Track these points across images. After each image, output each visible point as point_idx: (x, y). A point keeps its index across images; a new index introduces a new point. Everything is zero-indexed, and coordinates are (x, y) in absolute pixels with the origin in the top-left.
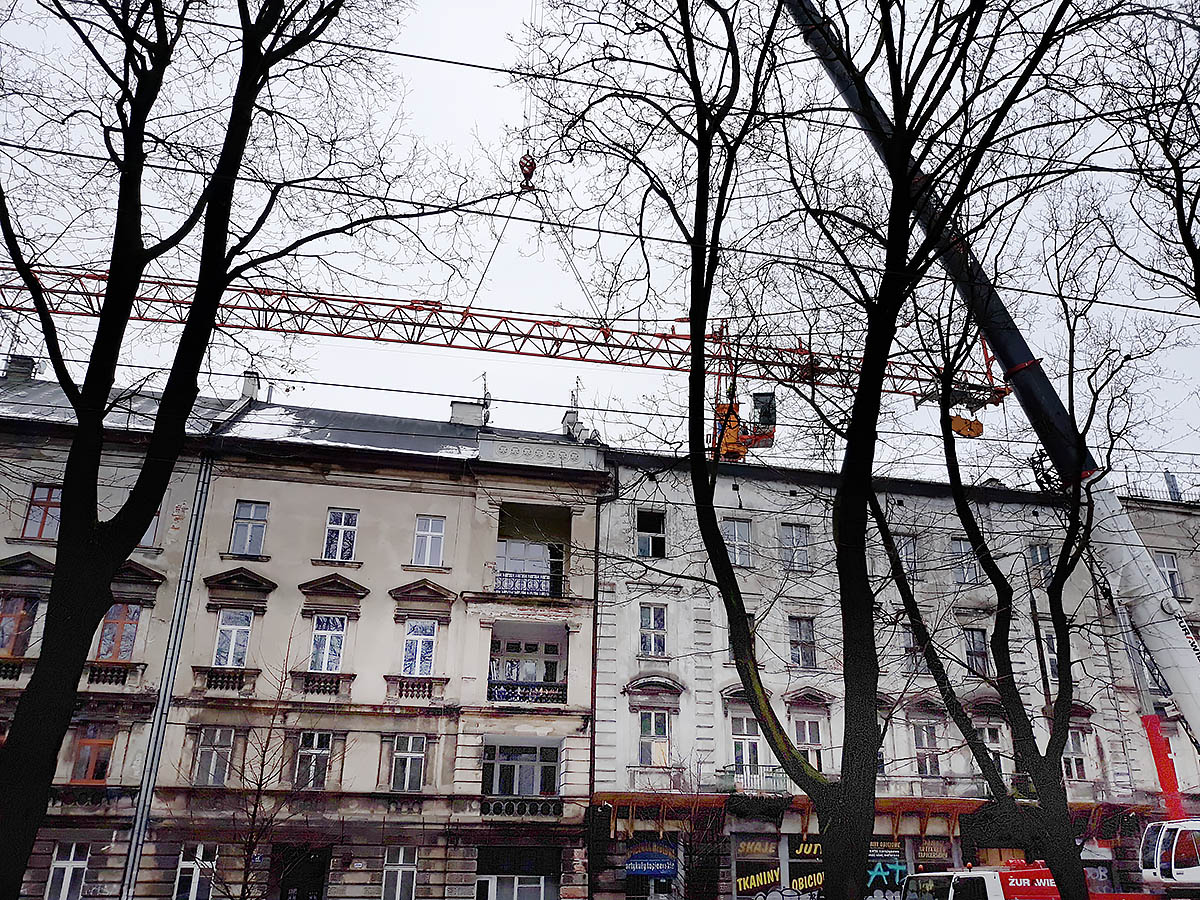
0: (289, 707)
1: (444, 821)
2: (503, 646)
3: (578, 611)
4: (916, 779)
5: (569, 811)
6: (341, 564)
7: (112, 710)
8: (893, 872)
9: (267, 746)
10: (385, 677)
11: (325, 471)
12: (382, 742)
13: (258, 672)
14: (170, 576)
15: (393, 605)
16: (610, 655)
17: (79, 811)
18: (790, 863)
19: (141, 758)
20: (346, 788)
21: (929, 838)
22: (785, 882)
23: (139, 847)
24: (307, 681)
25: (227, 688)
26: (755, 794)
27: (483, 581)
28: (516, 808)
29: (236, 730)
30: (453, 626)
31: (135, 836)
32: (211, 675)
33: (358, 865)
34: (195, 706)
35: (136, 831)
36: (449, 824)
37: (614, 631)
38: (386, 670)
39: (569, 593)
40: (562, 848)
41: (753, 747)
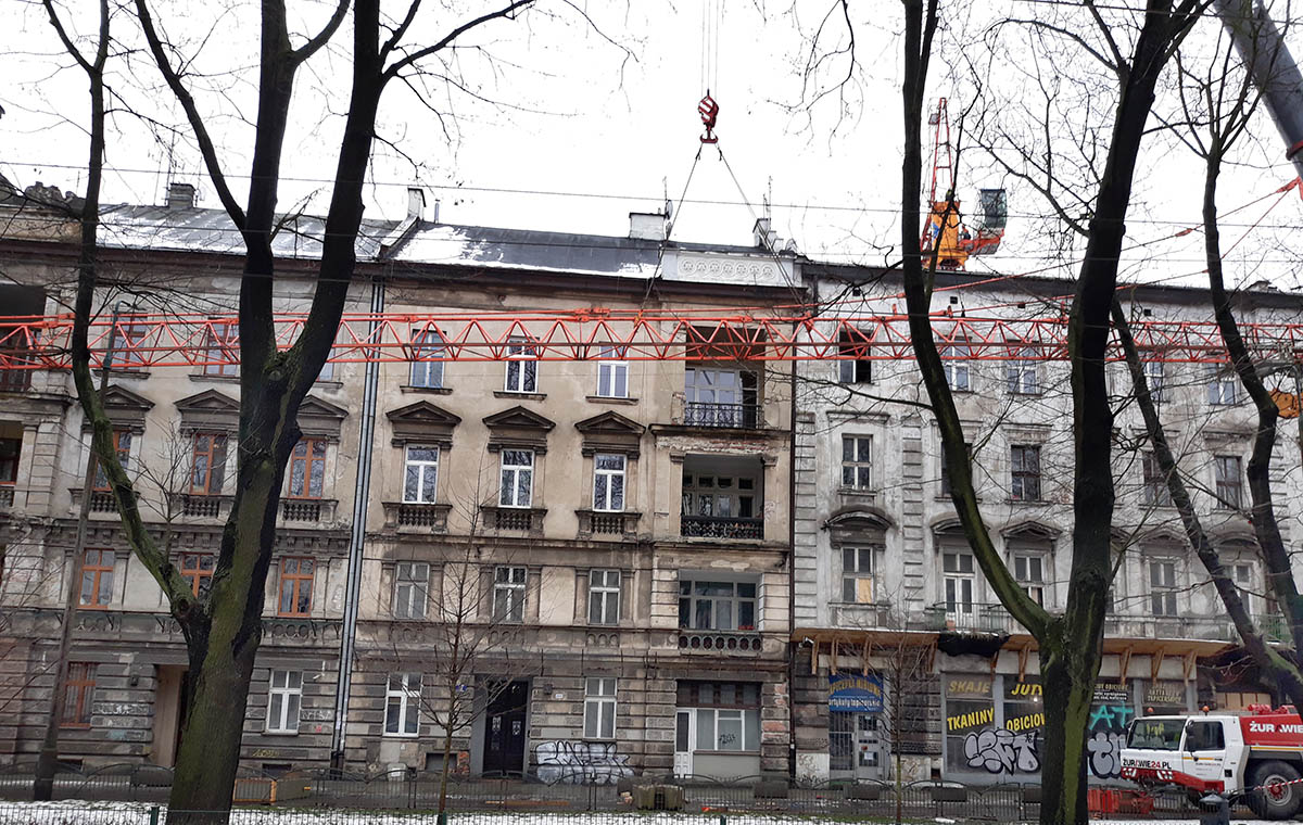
0: (482, 542)
1: (643, 653)
2: (695, 481)
3: (774, 443)
4: (1149, 619)
5: (768, 646)
6: (524, 396)
7: (309, 545)
8: (1118, 715)
9: (464, 578)
10: (576, 512)
11: (502, 296)
12: (577, 576)
13: (449, 508)
14: (353, 410)
15: (579, 439)
16: (810, 489)
17: (288, 642)
18: (1005, 704)
19: (341, 592)
20: (543, 621)
21: (1159, 680)
22: (999, 722)
23: (348, 677)
24: (499, 516)
25: (419, 524)
26: (968, 632)
27: (672, 412)
28: (714, 642)
29: (431, 566)
30: (642, 460)
31: (343, 667)
32: (402, 512)
33: (559, 696)
34: (389, 542)
35: (344, 662)
36: (648, 657)
37: (814, 465)
38: (577, 505)
39: (763, 425)
40: (762, 683)
41: (967, 585)
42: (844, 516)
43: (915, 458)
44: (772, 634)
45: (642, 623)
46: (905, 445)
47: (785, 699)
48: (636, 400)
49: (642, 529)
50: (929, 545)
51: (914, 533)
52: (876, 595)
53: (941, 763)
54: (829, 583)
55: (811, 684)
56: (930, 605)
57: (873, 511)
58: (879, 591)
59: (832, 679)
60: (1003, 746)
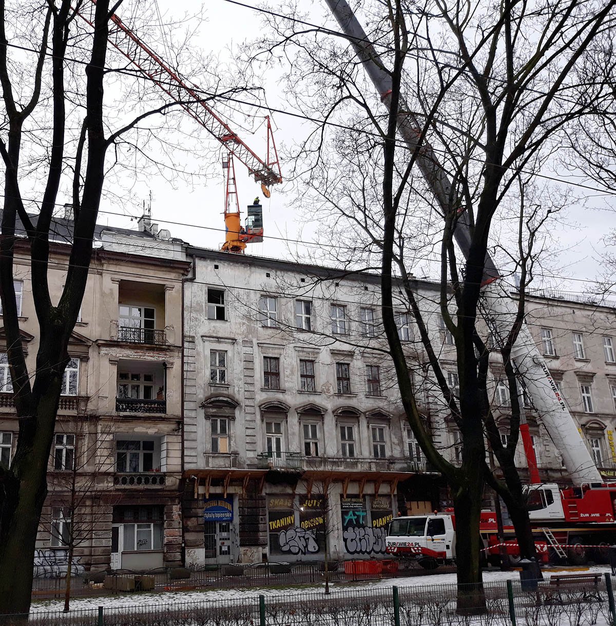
1: (90, 489)
3: (172, 354)
4: (373, 460)
5: (170, 482)
8: (358, 516)
16: (192, 383)
21: (379, 496)
22: (297, 523)
26: (283, 470)
27: (110, 332)
30: (90, 362)
37: (195, 368)
39: (165, 342)
41: (278, 441)
43: (250, 365)
44: (171, 474)
45: (89, 469)
46: (245, 357)
47: (179, 515)
48: (86, 324)
49: (91, 407)
50: (258, 417)
51: (251, 410)
52: (230, 448)
53: (267, 550)
54: (204, 440)
55: (194, 505)
56: (260, 454)
57: (228, 396)
58: (232, 445)
59: (205, 501)
60: (299, 537)
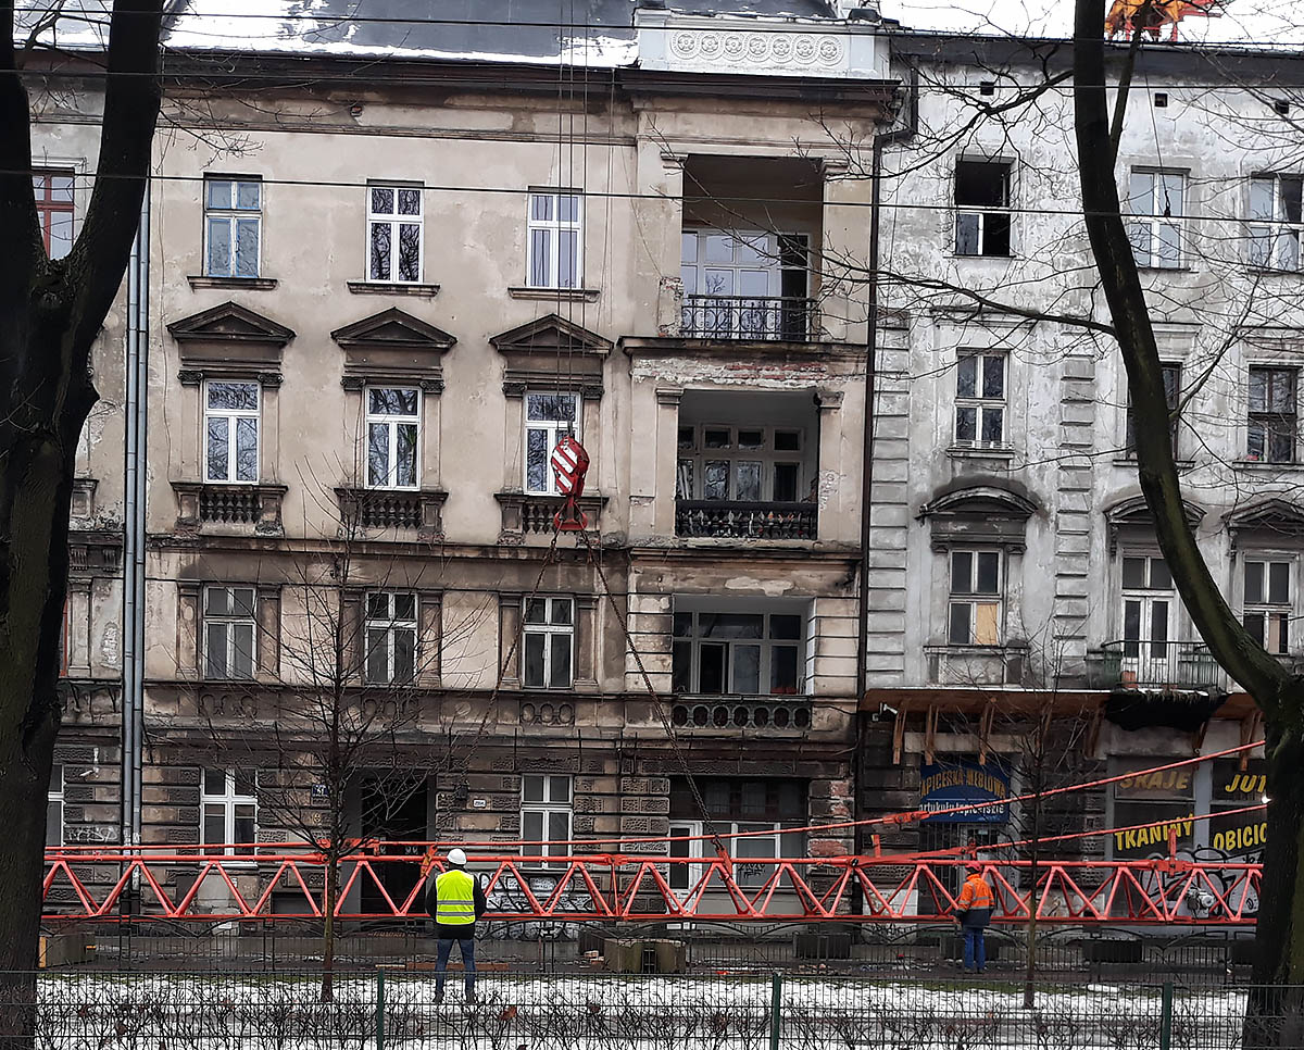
0: (341, 550)
1: (614, 735)
2: (699, 437)
3: (840, 367)
5: (821, 719)
6: (402, 290)
10: (496, 496)
11: (357, 107)
12: (501, 607)
13: (281, 491)
15: (497, 367)
16: (899, 449)
18: (1212, 806)
19: (113, 635)
20: (449, 681)
22: (1201, 836)
23: (136, 772)
24: (366, 504)
25: (235, 519)
26: (1157, 691)
27: (659, 314)
28: (731, 716)
29: (259, 590)
30: (607, 403)
31: (127, 756)
32: (204, 499)
33: (479, 803)
34: (186, 550)
35: (128, 748)
36: (622, 740)
37: (906, 405)
38: (498, 485)
39: (819, 334)
40: (809, 780)
41: (1160, 610)
42: (955, 496)
43: (1083, 390)
44: (827, 700)
45: (611, 686)
46: (1067, 368)
47: (848, 804)
48: (595, 293)
49: (609, 525)
50: (1100, 543)
51: (1075, 523)
52: (1004, 633)
54: (926, 613)
55: (891, 780)
56: (1097, 646)
57: (1006, 485)
58: (1011, 624)
59: (927, 771)
